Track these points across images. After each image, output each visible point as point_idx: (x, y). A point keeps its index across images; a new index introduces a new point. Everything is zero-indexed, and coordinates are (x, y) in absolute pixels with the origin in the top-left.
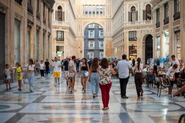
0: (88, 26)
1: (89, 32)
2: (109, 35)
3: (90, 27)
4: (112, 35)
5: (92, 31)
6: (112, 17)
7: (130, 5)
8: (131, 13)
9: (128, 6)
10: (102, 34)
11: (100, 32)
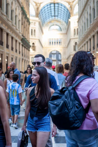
0: (51, 52)
1: (53, 55)
2: (64, 58)
3: (53, 52)
4: (67, 58)
5: (54, 55)
6: (66, 46)
7: (74, 41)
8: (75, 46)
9: (73, 42)
10: (61, 57)
11: (59, 55)
